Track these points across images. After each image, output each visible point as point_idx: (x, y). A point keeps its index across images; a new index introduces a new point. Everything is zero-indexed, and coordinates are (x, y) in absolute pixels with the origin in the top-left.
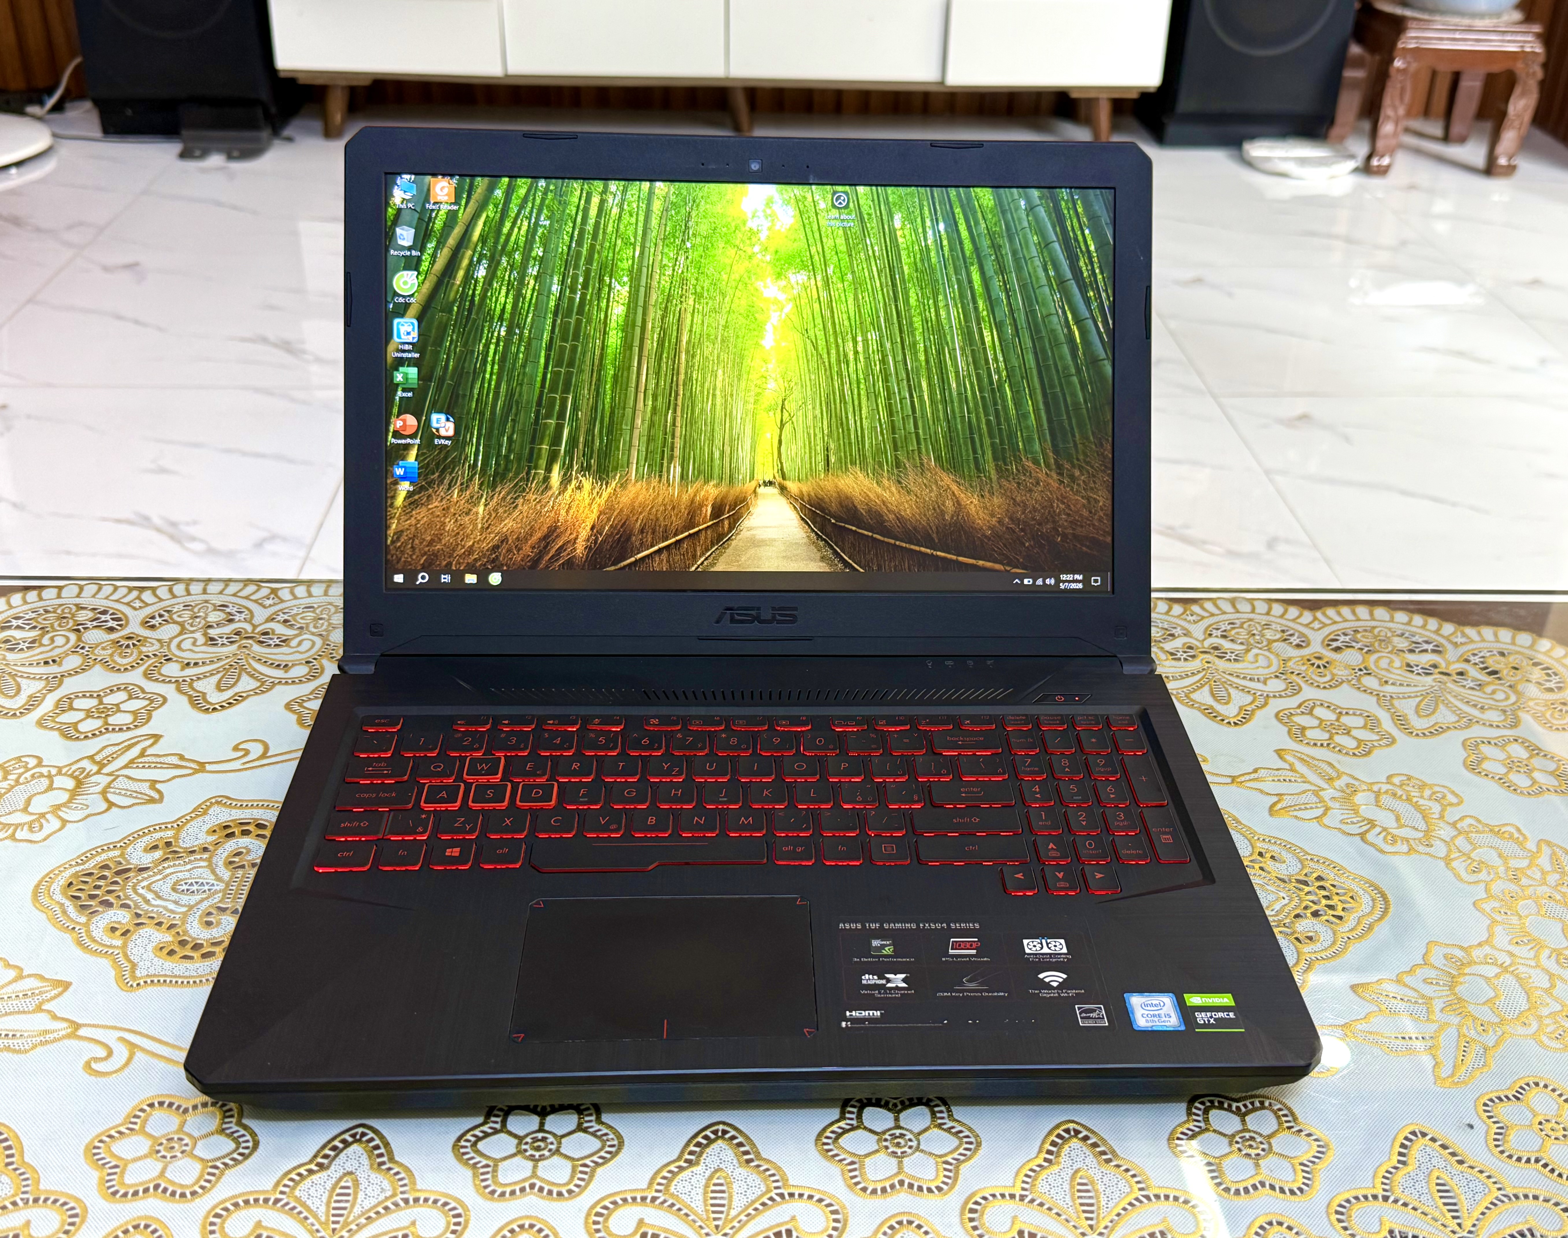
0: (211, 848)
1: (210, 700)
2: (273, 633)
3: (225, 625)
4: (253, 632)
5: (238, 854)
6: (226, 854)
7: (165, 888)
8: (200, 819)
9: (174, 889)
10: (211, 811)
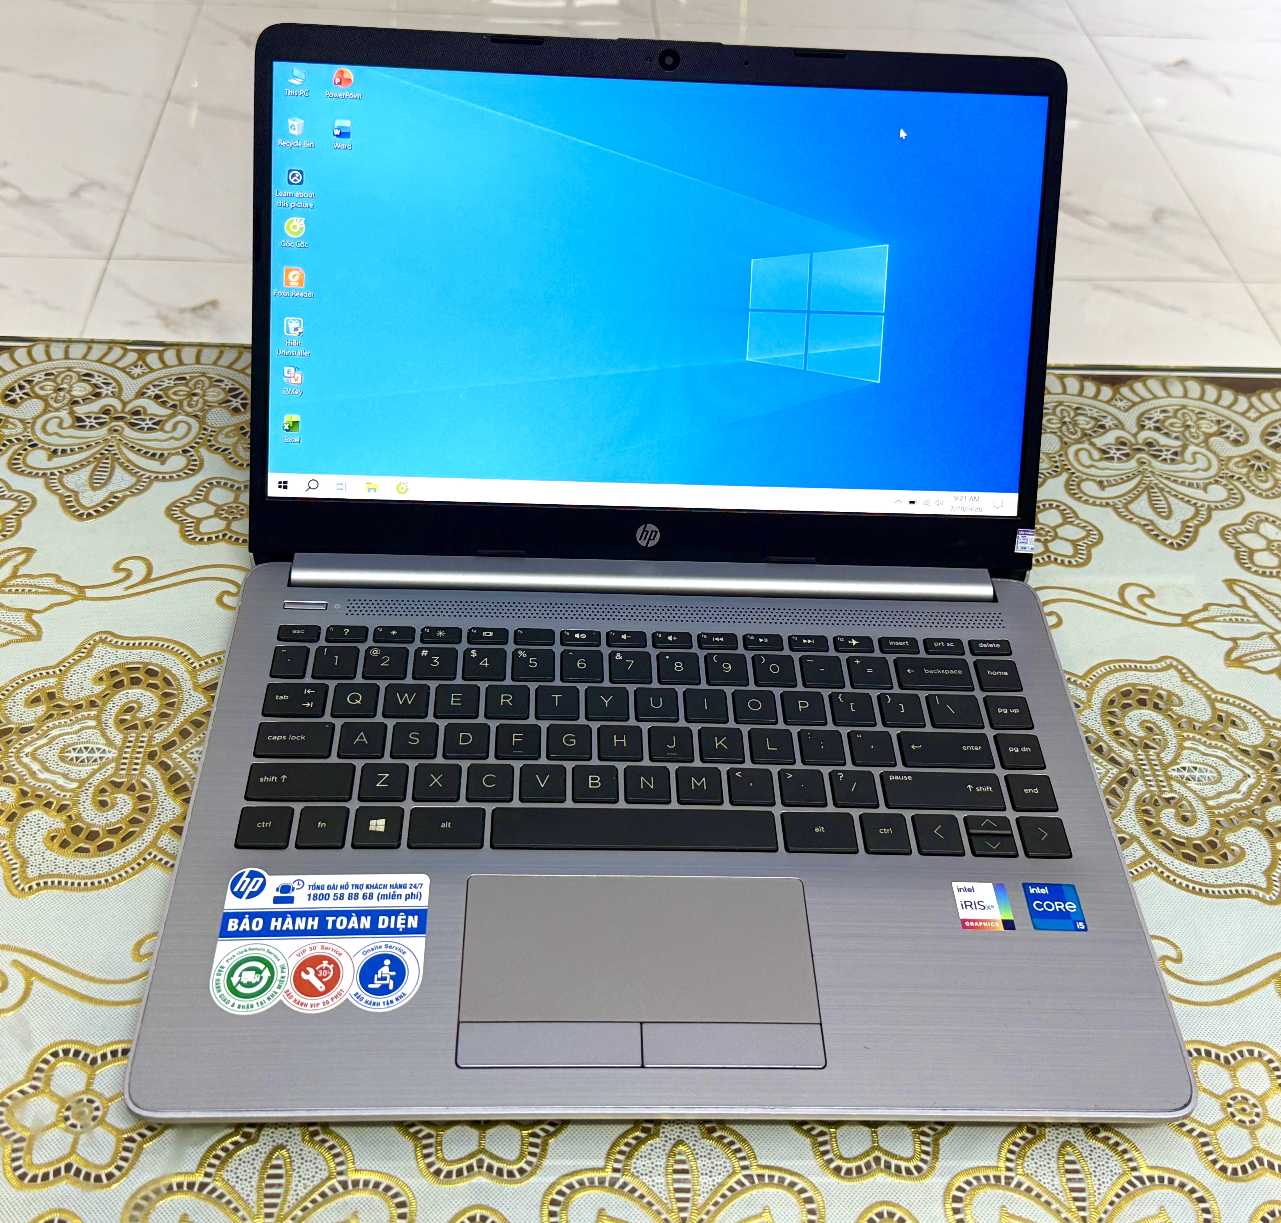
0: (99, 702)
1: (83, 502)
2: (145, 413)
3: (92, 401)
4: (123, 411)
5: (130, 710)
6: (115, 710)
7: (51, 755)
8: (84, 662)
9: (62, 759)
10: (96, 651)
